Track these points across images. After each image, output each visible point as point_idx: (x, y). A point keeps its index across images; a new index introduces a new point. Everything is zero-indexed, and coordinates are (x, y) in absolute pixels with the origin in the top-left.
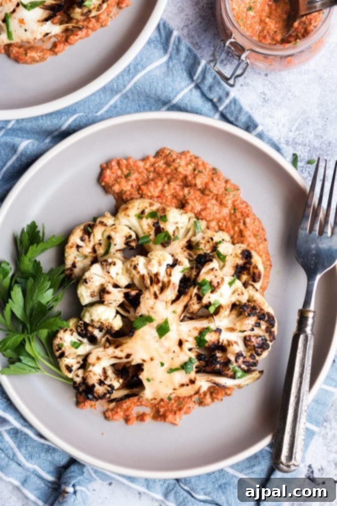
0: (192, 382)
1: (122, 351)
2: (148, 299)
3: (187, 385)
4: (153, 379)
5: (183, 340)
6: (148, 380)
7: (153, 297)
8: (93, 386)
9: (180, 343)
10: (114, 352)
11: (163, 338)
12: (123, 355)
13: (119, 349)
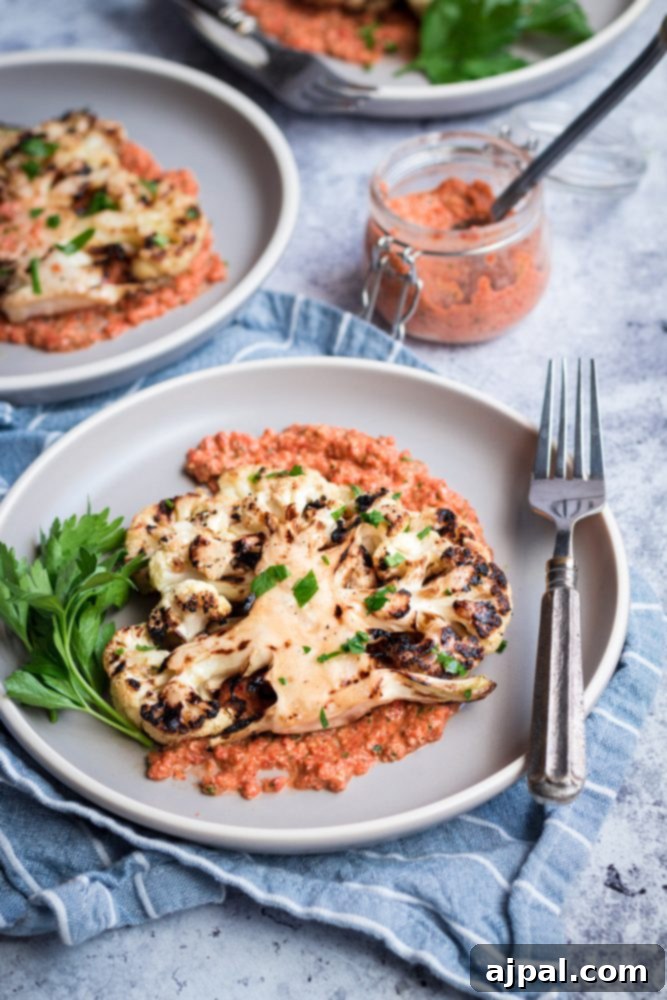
0: (364, 675)
1: (231, 638)
2: (275, 545)
3: (356, 681)
4: (291, 680)
5: (343, 607)
6: (282, 681)
7: (285, 540)
8: (180, 706)
9: (339, 612)
10: (217, 643)
11: (306, 606)
12: (234, 644)
13: (226, 636)
